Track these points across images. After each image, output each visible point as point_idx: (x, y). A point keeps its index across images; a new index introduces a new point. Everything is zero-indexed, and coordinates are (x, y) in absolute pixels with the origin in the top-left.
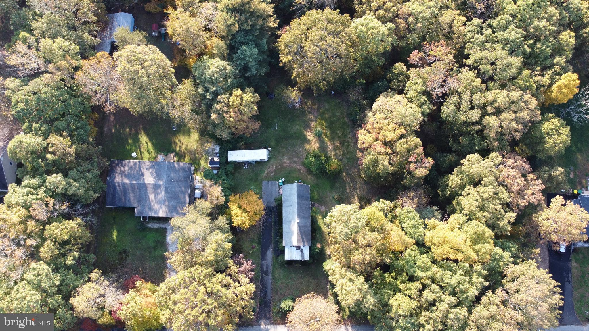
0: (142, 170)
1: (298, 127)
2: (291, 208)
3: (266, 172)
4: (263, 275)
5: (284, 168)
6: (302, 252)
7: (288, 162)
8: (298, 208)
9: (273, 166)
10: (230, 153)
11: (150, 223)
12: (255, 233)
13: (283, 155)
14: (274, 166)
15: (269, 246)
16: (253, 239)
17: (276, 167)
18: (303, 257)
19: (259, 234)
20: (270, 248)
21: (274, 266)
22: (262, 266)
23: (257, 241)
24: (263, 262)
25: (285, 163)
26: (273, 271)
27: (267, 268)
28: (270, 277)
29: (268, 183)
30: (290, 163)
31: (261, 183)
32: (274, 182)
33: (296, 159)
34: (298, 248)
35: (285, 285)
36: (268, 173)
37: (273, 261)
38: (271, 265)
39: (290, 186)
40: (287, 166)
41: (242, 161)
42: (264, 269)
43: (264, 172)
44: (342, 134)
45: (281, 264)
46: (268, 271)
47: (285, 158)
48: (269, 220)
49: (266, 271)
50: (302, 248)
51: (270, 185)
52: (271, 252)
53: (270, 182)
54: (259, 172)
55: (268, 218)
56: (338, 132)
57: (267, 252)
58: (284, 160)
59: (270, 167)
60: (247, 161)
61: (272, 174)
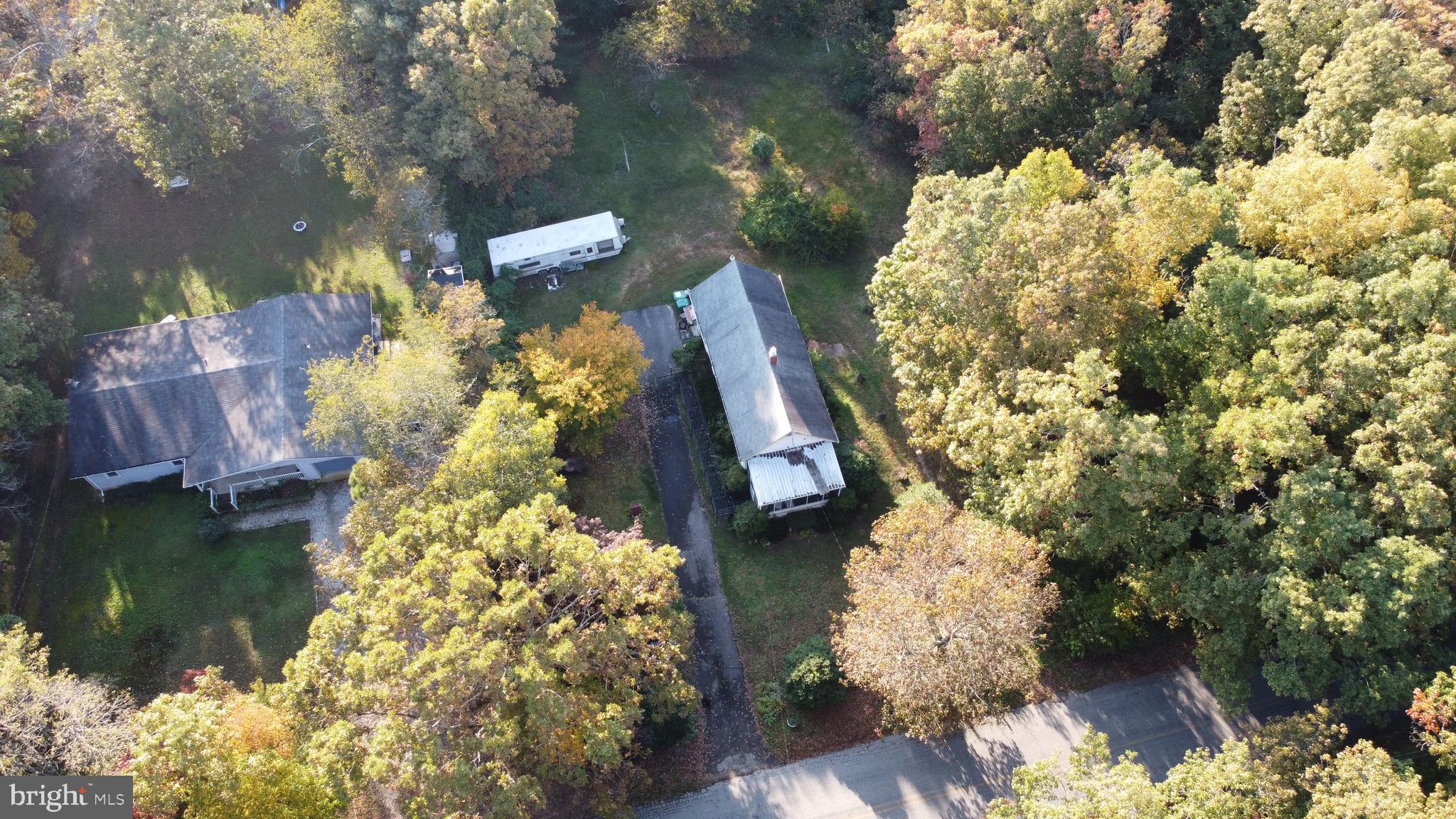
0: (197, 347)
1: (696, 156)
2: (737, 335)
3: (626, 286)
4: (694, 599)
5: (679, 263)
6: (811, 466)
7: (688, 247)
8: (760, 324)
9: (642, 265)
10: (493, 243)
11: (246, 513)
12: (630, 469)
13: (669, 232)
14: (648, 267)
15: (691, 499)
16: (629, 488)
17: (655, 267)
18: (819, 482)
19: (647, 470)
20: (695, 503)
21: (722, 560)
23: (644, 492)
25: (679, 250)
26: (725, 576)
27: (701, 571)
28: (720, 598)
29: (640, 317)
30: (697, 248)
32: (656, 309)
33: (711, 235)
34: (795, 457)
35: (779, 610)
36: (635, 287)
37: (714, 543)
38: (711, 557)
39: (714, 278)
40: (689, 257)
41: (538, 263)
42: (689, 578)
43: (620, 289)
44: (834, 149)
45: (746, 533)
46: (705, 580)
47: (677, 236)
48: (670, 419)
49: (700, 582)
50: (808, 453)
51: (647, 321)
52: (701, 518)
53: (644, 311)
54: (601, 291)
55: (664, 415)
56: (819, 144)
57: (686, 519)
58: (674, 243)
59: (633, 270)
60: (557, 264)
61: (646, 289)
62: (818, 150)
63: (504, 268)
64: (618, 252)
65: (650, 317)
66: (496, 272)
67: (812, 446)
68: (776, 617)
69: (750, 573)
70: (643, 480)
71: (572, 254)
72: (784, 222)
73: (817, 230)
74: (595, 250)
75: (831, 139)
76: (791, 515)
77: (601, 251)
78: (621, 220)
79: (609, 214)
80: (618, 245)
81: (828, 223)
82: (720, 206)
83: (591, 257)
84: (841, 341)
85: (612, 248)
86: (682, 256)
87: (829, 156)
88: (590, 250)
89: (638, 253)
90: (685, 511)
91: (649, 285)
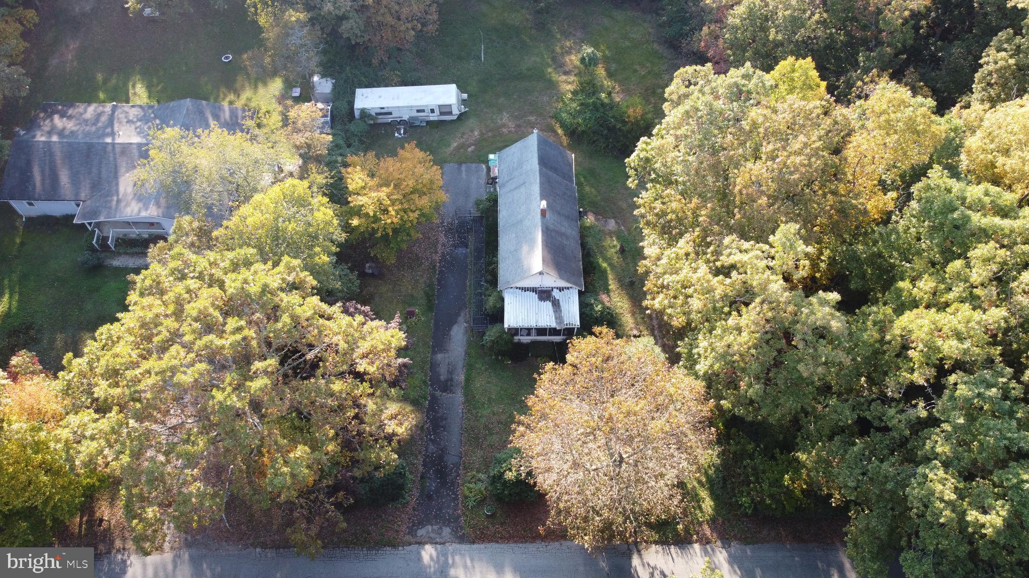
0: (116, 125)
1: (538, 60)
2: (523, 190)
3: (455, 144)
4: (438, 393)
5: (501, 134)
6: (556, 304)
7: (512, 125)
8: (542, 184)
9: (472, 131)
10: (359, 92)
11: (119, 254)
12: (417, 281)
13: (500, 111)
14: (476, 133)
15: (458, 315)
16: (412, 296)
17: (482, 134)
18: (559, 318)
19: (430, 286)
20: (461, 319)
21: (469, 367)
22: (434, 366)
23: (423, 301)
24: (439, 356)
25: (504, 126)
26: (468, 380)
27: (450, 372)
28: (459, 397)
29: (459, 169)
30: (519, 126)
32: (474, 165)
33: (532, 119)
34: (544, 294)
36: (463, 146)
37: (467, 353)
38: (460, 364)
39: (518, 145)
40: (510, 132)
41: (390, 113)
42: (439, 375)
43: (449, 146)
44: (649, 73)
45: (491, 348)
46: (452, 380)
47: (506, 115)
48: (461, 251)
49: (447, 381)
50: (556, 294)
51: (464, 173)
52: (462, 331)
53: (464, 167)
54: (434, 145)
55: (455, 246)
56: (638, 67)
57: (450, 329)
58: (501, 119)
59: (463, 134)
60: (406, 118)
61: (470, 149)
62: (635, 71)
63: (363, 112)
64: (455, 118)
65: (466, 171)
66: (357, 114)
67: (561, 289)
68: (500, 422)
69: (489, 382)
70: (425, 292)
71: (418, 111)
72: (588, 115)
73: (614, 126)
74: (437, 112)
75: (648, 65)
76: (534, 343)
77: (442, 114)
78: (465, 96)
79: (454, 86)
80: (456, 111)
81: (624, 123)
82: (546, 98)
83: (434, 117)
84: (614, 218)
85: (450, 113)
86: (505, 130)
87: (644, 77)
88: (432, 111)
89: (472, 122)
90: (451, 322)
91: (473, 147)
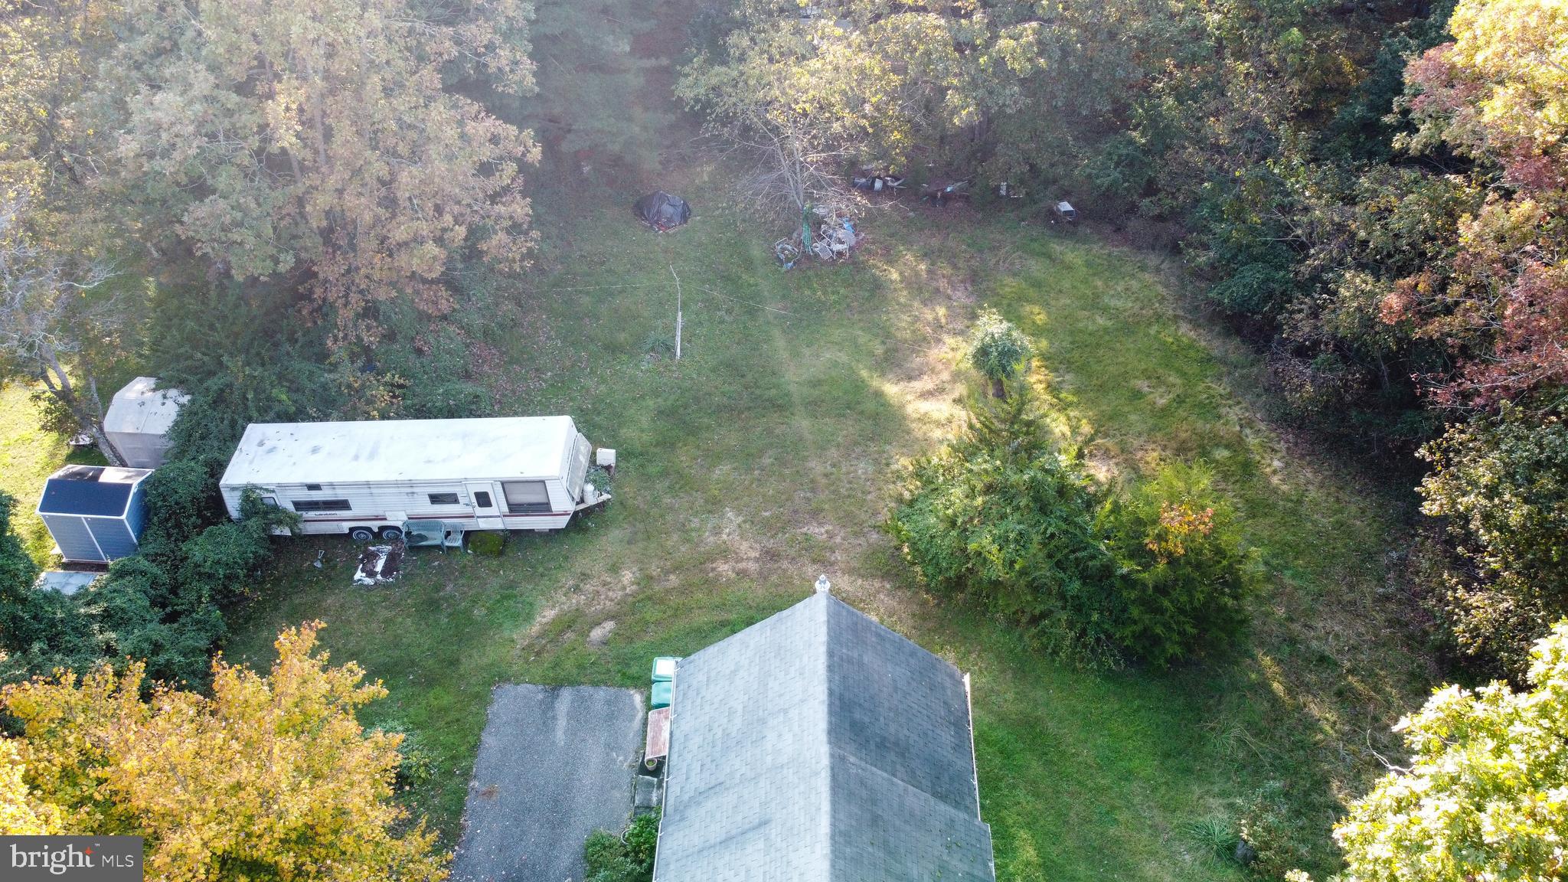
3: (550, 614)
5: (711, 584)
7: (748, 550)
9: (614, 569)
10: (256, 435)
13: (714, 505)
14: (627, 576)
17: (646, 580)
25: (724, 553)
29: (548, 706)
30: (772, 555)
31: (482, 699)
32: (602, 693)
36: (571, 622)
39: (754, 636)
40: (742, 574)
41: (343, 505)
43: (529, 618)
44: (1180, 400)
47: (732, 518)
51: (562, 723)
53: (566, 695)
54: (478, 613)
56: (1142, 385)
58: (717, 531)
59: (585, 577)
60: (397, 518)
61: (597, 634)
62: (1137, 395)
63: (255, 503)
64: (562, 522)
65: (570, 716)
66: (233, 503)
71: (435, 499)
72: (1013, 526)
73: (1107, 571)
74: (499, 504)
75: (1173, 379)
77: (515, 509)
78: (607, 456)
79: (562, 425)
80: (563, 503)
82: (864, 468)
83: (493, 519)
85: (544, 508)
86: (724, 568)
87: (1165, 412)
88: (483, 499)
89: (611, 540)
91: (609, 625)
